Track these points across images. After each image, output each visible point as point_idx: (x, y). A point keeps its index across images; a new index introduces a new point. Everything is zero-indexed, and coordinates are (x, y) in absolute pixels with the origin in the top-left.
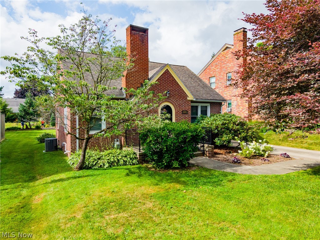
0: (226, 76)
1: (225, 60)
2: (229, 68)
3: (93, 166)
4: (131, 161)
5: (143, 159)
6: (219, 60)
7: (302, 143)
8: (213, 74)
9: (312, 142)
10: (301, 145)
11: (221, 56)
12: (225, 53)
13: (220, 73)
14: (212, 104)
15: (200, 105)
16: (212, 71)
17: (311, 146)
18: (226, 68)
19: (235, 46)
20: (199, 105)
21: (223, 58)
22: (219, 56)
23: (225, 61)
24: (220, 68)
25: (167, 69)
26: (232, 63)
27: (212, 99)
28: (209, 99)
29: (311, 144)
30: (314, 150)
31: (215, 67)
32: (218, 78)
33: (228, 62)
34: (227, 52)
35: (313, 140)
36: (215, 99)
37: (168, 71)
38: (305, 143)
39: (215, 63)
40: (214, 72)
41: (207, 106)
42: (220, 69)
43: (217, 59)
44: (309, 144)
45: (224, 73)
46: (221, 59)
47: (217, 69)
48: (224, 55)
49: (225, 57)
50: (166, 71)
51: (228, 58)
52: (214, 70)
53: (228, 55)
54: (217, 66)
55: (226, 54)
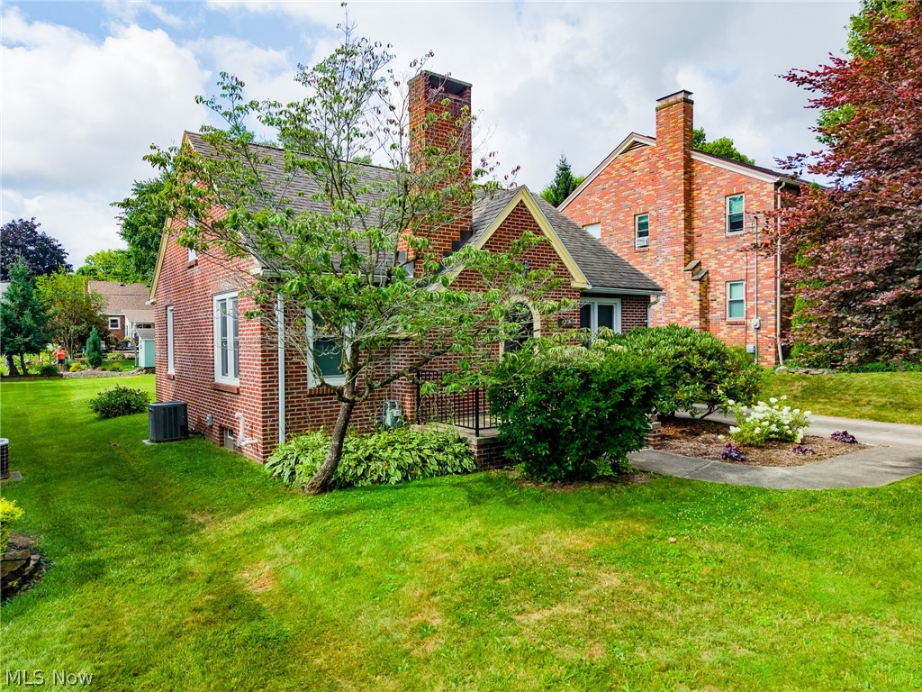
0: (631, 222)
1: (630, 178)
2: (640, 201)
3: (357, 478)
4: (457, 462)
5: (486, 456)
6: (611, 178)
7: (856, 406)
8: (595, 217)
9: (884, 400)
10: (858, 409)
11: (617, 166)
12: (630, 159)
13: (615, 213)
14: (625, 298)
15: (595, 304)
16: (590, 208)
17: (883, 413)
18: (634, 201)
19: (660, 140)
20: (593, 303)
21: (624, 174)
22: (613, 168)
23: (630, 181)
24: (614, 199)
25: (521, 201)
26: (650, 187)
27: (628, 286)
28: (622, 285)
29: (882, 406)
30: (893, 422)
31: (601, 198)
32: (610, 229)
33: (638, 185)
34: (636, 157)
35: (885, 396)
36: (635, 286)
37: (524, 207)
38: (865, 405)
39: (600, 187)
40: (596, 211)
41: (612, 306)
42: (615, 202)
43: (607, 176)
44: (875, 406)
45: (628, 215)
46: (617, 176)
47: (607, 202)
48: (628, 164)
49: (629, 169)
50: (518, 206)
51: (638, 173)
52: (597, 204)
53: (637, 164)
54: (605, 195)
55: (631, 162)
